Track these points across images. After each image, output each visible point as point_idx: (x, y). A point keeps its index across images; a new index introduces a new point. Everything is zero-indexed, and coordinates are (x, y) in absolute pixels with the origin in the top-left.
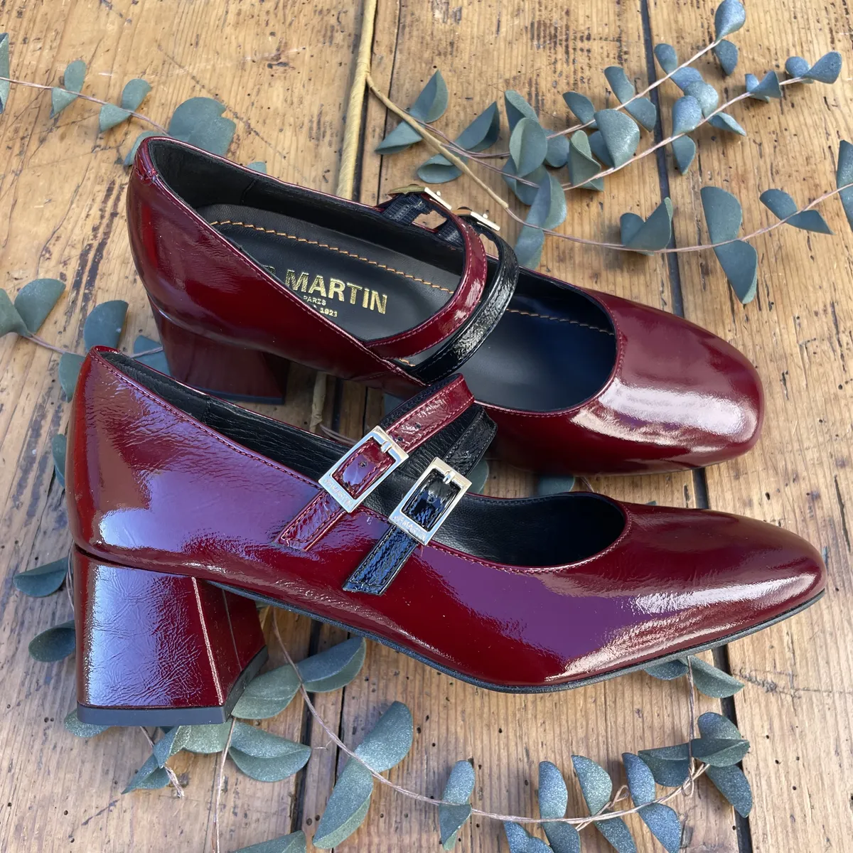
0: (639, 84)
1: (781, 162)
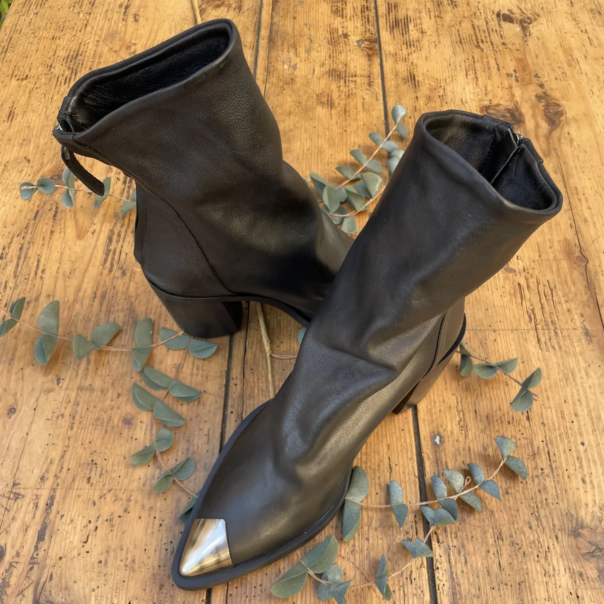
0: (378, 95)
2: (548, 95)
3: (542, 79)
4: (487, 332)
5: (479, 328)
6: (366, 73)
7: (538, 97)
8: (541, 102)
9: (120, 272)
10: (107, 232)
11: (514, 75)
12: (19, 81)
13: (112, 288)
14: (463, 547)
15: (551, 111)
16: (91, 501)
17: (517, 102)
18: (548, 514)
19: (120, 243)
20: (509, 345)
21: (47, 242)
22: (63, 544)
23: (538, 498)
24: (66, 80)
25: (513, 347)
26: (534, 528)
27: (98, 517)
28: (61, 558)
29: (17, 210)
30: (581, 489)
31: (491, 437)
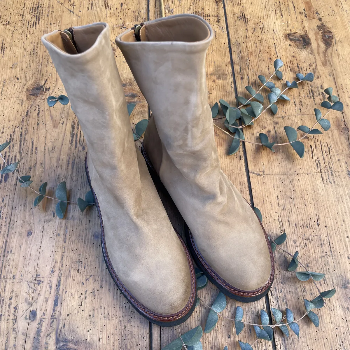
0: (223, 29)
1: (261, 48)
2: (324, 26)
3: (320, 15)
4: (294, 175)
5: (289, 173)
6: (216, 14)
7: (319, 27)
8: (320, 30)
9: (81, 147)
10: (71, 123)
11: (304, 13)
12: (5, 25)
13: (78, 157)
14: (285, 297)
15: (326, 36)
16: (81, 282)
17: (306, 30)
18: (330, 277)
19: (79, 130)
20: (306, 182)
21: (36, 131)
22: (69, 307)
23: (324, 268)
24: (33, 24)
25: (309, 183)
26: (322, 285)
27: (86, 291)
28: (68, 315)
29: (15, 110)
30: (347, 262)
31: (298, 236)
